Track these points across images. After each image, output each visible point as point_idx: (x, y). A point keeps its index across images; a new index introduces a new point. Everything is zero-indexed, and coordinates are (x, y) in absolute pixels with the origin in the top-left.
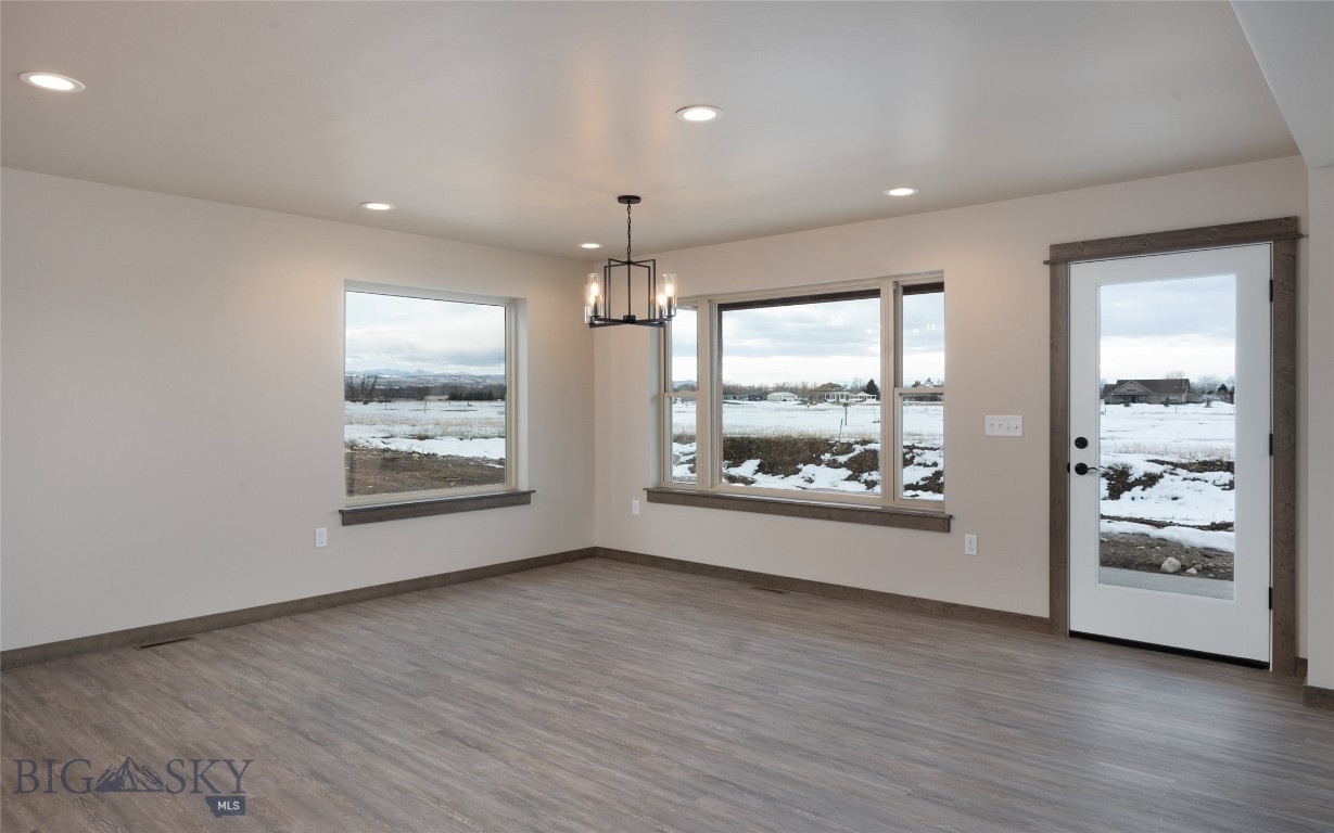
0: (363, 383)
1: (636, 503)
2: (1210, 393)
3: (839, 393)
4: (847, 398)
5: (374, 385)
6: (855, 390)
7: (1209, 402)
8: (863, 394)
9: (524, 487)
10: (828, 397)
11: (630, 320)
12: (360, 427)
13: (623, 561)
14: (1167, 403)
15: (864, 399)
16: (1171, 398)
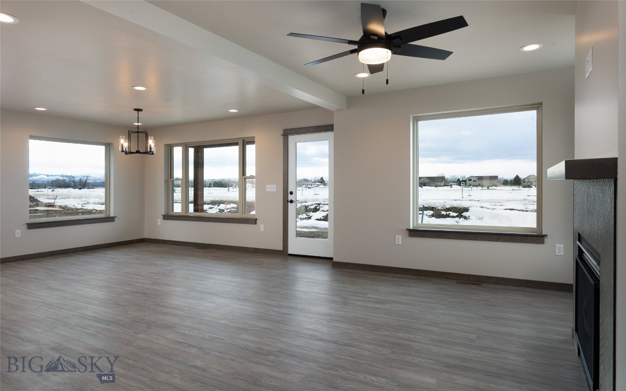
0: (80, 180)
1: (159, 220)
2: (454, 182)
3: (308, 183)
4: (311, 185)
5: (86, 180)
6: (315, 182)
7: (451, 185)
8: (318, 183)
9: (112, 215)
10: (303, 185)
11: (138, 152)
12: (73, 199)
13: (154, 243)
14: (436, 186)
15: (318, 185)
16: (438, 184)
